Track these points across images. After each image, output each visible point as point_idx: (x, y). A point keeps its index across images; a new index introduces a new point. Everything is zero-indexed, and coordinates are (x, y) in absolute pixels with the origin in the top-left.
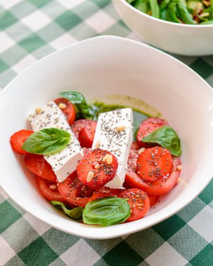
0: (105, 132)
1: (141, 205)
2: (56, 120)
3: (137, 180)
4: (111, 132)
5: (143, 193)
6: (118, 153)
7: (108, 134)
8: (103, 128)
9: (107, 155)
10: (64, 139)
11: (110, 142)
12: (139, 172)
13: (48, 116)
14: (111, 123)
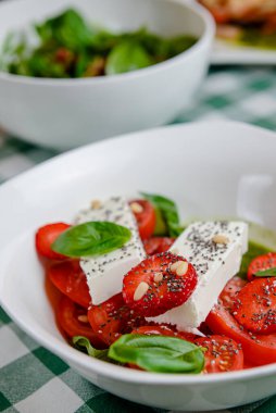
0: (192, 242)
1: (226, 363)
3: (229, 323)
4: (202, 244)
5: (234, 344)
6: (202, 269)
7: (195, 244)
8: (191, 237)
9: (180, 262)
10: (119, 237)
11: (196, 254)
12: (235, 313)
14: (206, 234)
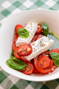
0: (39, 42)
2: (32, 29)
4: (41, 44)
11: (37, 46)
13: (31, 26)
14: (44, 41)
